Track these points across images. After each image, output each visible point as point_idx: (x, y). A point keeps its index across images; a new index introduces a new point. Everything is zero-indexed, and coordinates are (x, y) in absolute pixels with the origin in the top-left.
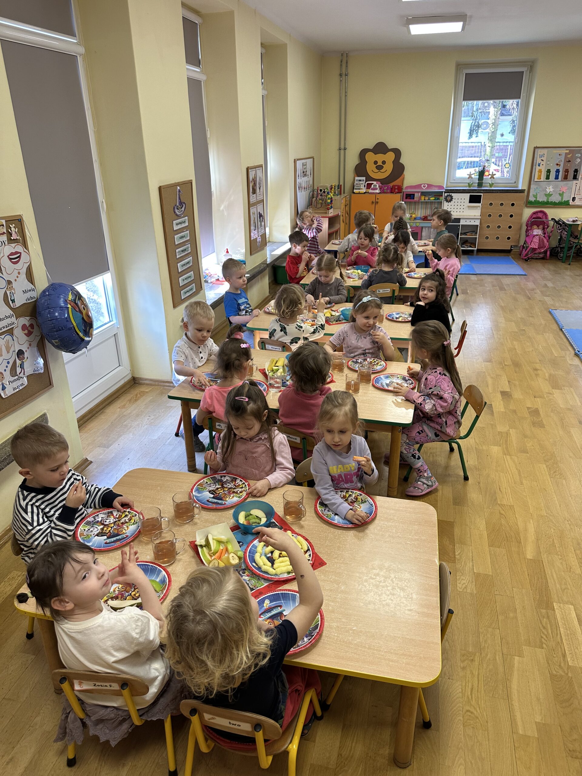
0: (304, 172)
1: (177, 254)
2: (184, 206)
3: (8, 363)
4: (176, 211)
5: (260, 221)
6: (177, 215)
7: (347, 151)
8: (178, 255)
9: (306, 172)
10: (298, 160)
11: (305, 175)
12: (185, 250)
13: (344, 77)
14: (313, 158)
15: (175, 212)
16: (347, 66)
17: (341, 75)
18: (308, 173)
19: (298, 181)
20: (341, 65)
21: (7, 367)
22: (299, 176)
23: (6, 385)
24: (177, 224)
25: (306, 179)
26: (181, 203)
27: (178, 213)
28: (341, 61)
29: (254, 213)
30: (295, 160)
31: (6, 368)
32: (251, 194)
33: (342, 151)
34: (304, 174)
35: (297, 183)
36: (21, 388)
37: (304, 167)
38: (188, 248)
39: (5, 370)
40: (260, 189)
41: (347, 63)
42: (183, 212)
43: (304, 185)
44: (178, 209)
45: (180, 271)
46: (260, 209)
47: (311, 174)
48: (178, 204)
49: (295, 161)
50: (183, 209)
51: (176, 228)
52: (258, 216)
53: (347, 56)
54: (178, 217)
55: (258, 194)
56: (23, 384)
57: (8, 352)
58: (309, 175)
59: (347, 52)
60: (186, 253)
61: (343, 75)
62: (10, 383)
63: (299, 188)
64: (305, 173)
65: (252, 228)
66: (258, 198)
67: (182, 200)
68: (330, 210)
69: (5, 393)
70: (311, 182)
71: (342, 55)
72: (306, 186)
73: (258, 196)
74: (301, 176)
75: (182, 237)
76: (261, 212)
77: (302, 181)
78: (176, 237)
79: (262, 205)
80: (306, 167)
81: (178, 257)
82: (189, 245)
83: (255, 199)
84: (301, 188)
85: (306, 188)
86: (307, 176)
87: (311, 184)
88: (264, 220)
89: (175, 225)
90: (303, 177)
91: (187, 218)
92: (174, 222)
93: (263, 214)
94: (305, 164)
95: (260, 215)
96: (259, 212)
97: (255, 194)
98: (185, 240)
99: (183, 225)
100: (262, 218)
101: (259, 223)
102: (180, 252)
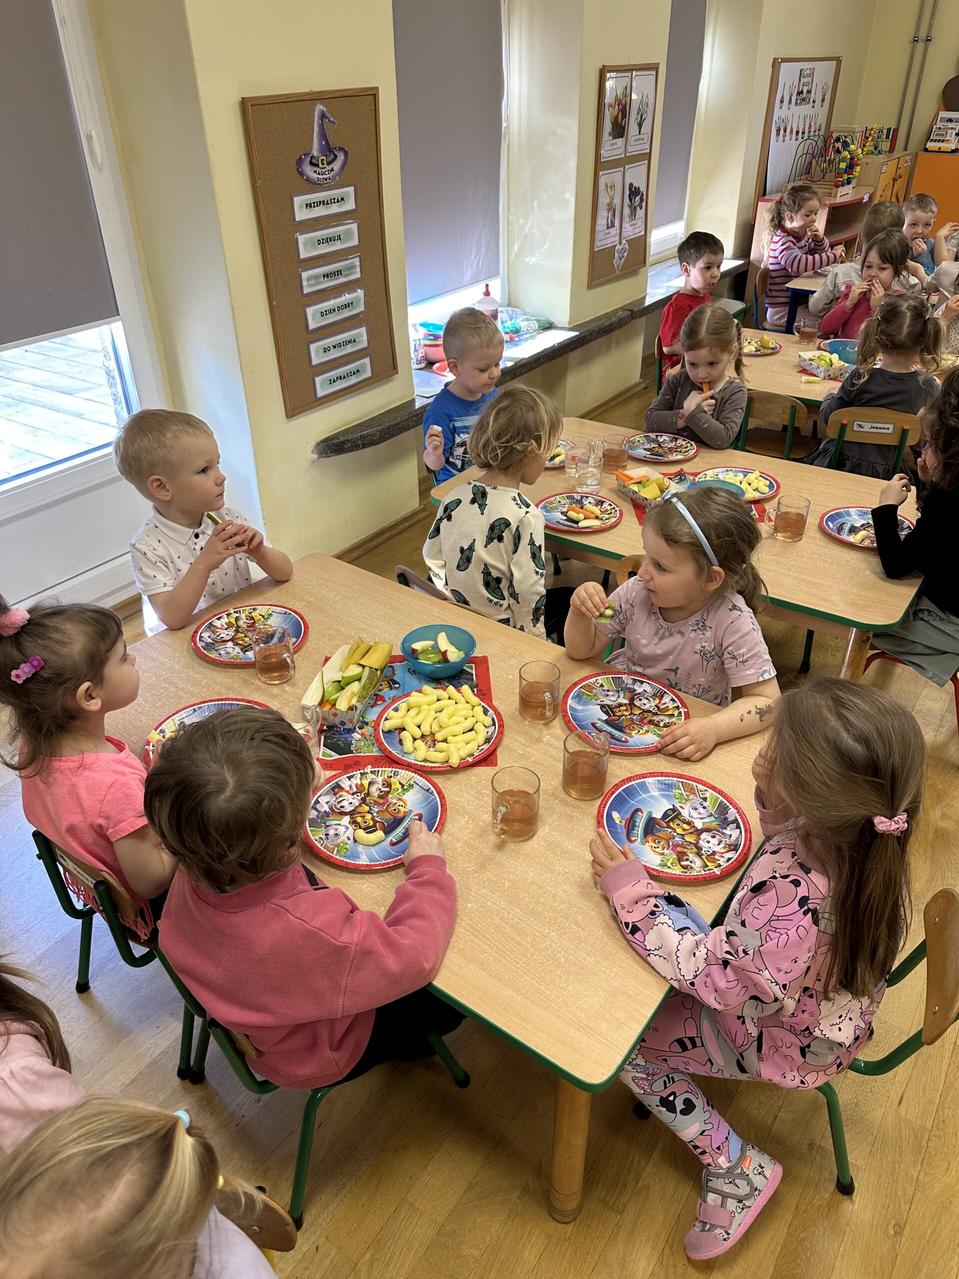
0: (800, 93)
1: (305, 283)
2: (341, 157)
4: (309, 171)
5: (630, 207)
6: (308, 180)
7: (933, 45)
8: (310, 286)
9: (809, 92)
10: (785, 60)
11: (803, 100)
12: (339, 273)
14: (838, 60)
15: (301, 174)
18: (816, 95)
19: (777, 113)
22: (782, 102)
24: (309, 206)
25: (806, 109)
26: (329, 150)
27: (315, 176)
29: (612, 187)
30: (775, 59)
32: (606, 136)
33: (920, 46)
34: (802, 97)
35: (775, 118)
37: (803, 80)
38: (355, 267)
40: (640, 125)
42: (337, 175)
43: (795, 124)
44: (311, 163)
45: (312, 325)
46: (634, 175)
47: (823, 100)
48: (315, 152)
49: (776, 64)
50: (336, 166)
51: (301, 214)
52: (627, 192)
54: (315, 186)
55: (631, 140)
58: (818, 102)
60: (342, 280)
63: (778, 131)
64: (804, 95)
65: (602, 222)
66: (630, 149)
67: (333, 143)
68: (840, 189)
70: (822, 120)
72: (804, 128)
73: (632, 143)
74: (790, 102)
75: (329, 240)
76: (636, 185)
77: (789, 113)
78: (301, 238)
79: (645, 167)
80: (809, 79)
81: (306, 291)
82: (357, 261)
83: (622, 150)
84: (785, 131)
85: (803, 133)
86: (809, 103)
87: (820, 126)
88: (644, 204)
89: (301, 206)
90: (796, 104)
91: (351, 189)
92: (297, 200)
93: (643, 189)
94: (808, 72)
95: (634, 192)
96: (631, 184)
97: (622, 137)
98: (338, 246)
99: (334, 209)
100: (638, 198)
101: (627, 211)
102: (315, 277)
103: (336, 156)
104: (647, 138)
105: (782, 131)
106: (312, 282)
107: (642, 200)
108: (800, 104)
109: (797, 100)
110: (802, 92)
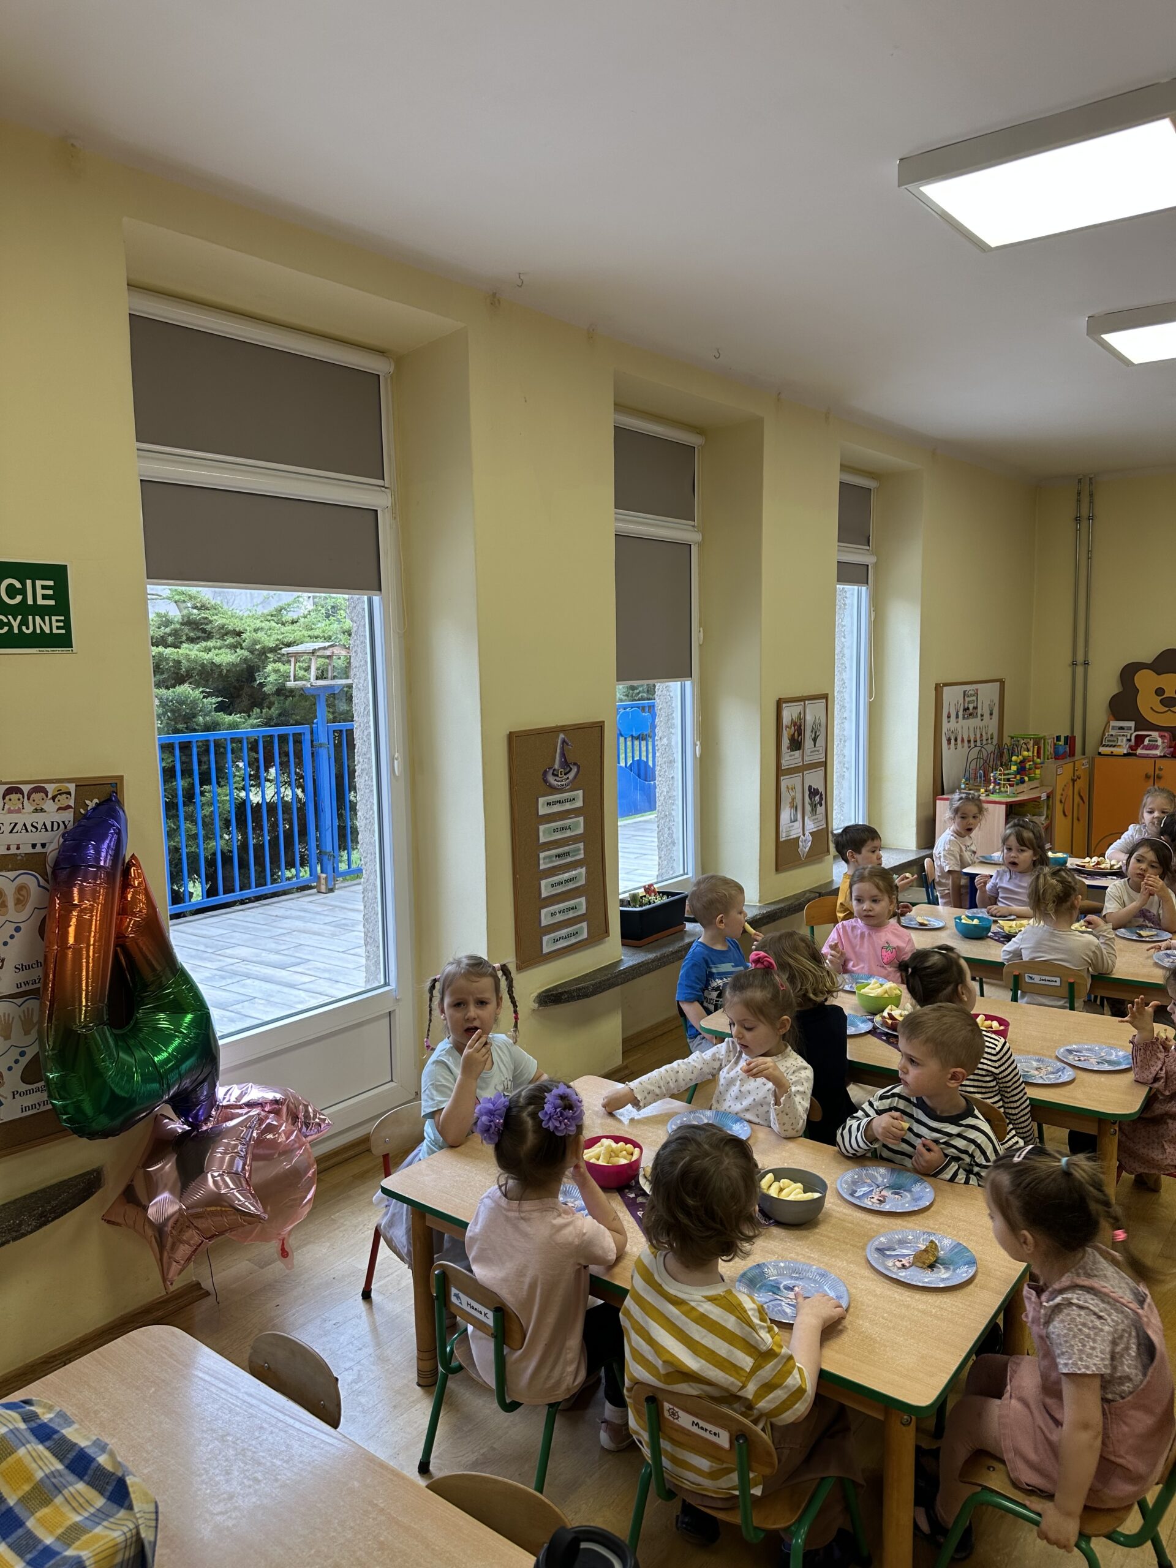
0: (966, 709)
1: (542, 862)
2: (575, 769)
3: (23, 1054)
4: (551, 780)
5: (811, 804)
6: (551, 786)
7: (1090, 668)
8: (544, 863)
9: (975, 708)
10: (946, 685)
11: (970, 714)
12: (567, 854)
13: (1084, 523)
15: (546, 781)
16: (1091, 502)
17: (1078, 520)
18: (983, 710)
19: (945, 726)
20: (1079, 501)
21: (17, 1061)
22: (949, 717)
24: (549, 804)
25: (975, 722)
26: (566, 765)
27: (556, 783)
28: (1079, 494)
29: (793, 789)
30: (938, 684)
31: (13, 1065)
32: (785, 750)
33: (1080, 670)
34: (969, 712)
35: (944, 730)
37: (967, 699)
38: (579, 850)
39: (10, 1069)
40: (815, 740)
41: (1091, 495)
42: (571, 782)
43: (966, 734)
44: (553, 774)
45: (544, 895)
46: (814, 779)
47: (991, 714)
48: (556, 766)
49: (939, 688)
50: (571, 775)
51: (542, 811)
52: (807, 793)
53: (1091, 483)
54: (555, 790)
55: (808, 752)
58: (987, 715)
59: (1092, 476)
60: (569, 859)
61: (1084, 519)
62: (17, 1096)
63: (949, 741)
64: (971, 711)
65: (785, 817)
66: (806, 758)
67: (570, 758)
70: (993, 730)
71: (1080, 481)
72: (975, 738)
73: (809, 754)
74: (957, 717)
75: (563, 829)
76: (814, 786)
77: (959, 726)
78: (542, 828)
79: (822, 773)
80: (974, 698)
81: (542, 867)
82: (581, 845)
83: (800, 759)
84: (956, 740)
85: (975, 741)
86: (977, 716)
87: (992, 735)
88: (823, 802)
89: (543, 805)
90: (964, 718)
91: (580, 792)
92: (541, 800)
93: (821, 790)
94: (973, 692)
95: (813, 792)
96: (810, 787)
97: (799, 749)
98: (568, 834)
99: (568, 806)
100: (817, 798)
101: (808, 808)
102: (550, 857)
103: (571, 769)
104: (822, 750)
105: (953, 741)
106: (547, 860)
107: (821, 798)
108: (968, 718)
109: (964, 715)
110: (968, 709)
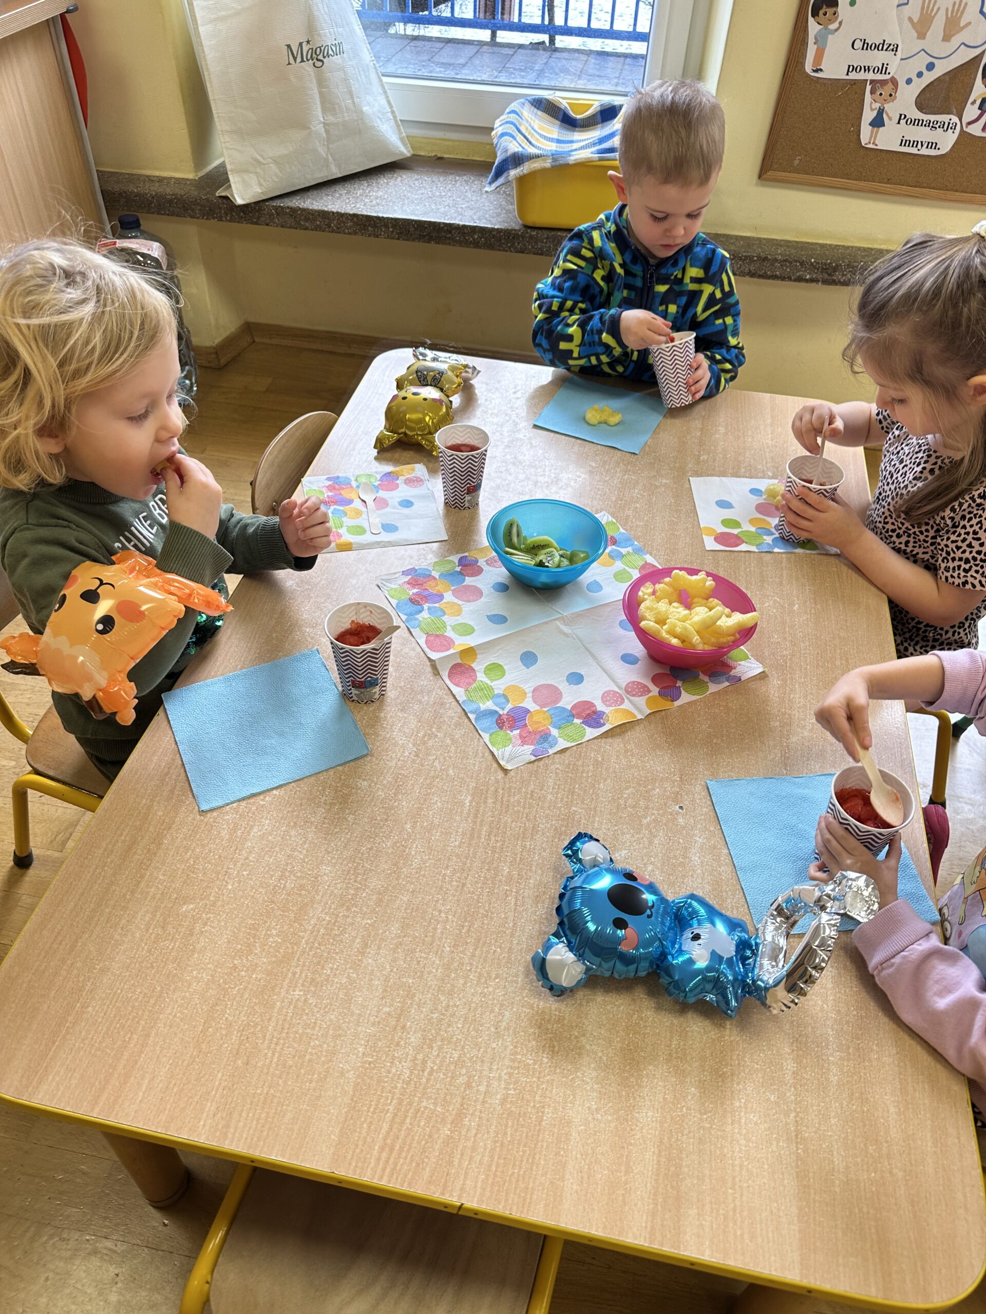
3: (930, 67)
21: (920, 75)
23: (890, 119)
31: (915, 78)
36: (925, 151)
39: (909, 81)
56: (933, 145)
57: (947, 38)
62: (903, 122)
69: (873, 136)
